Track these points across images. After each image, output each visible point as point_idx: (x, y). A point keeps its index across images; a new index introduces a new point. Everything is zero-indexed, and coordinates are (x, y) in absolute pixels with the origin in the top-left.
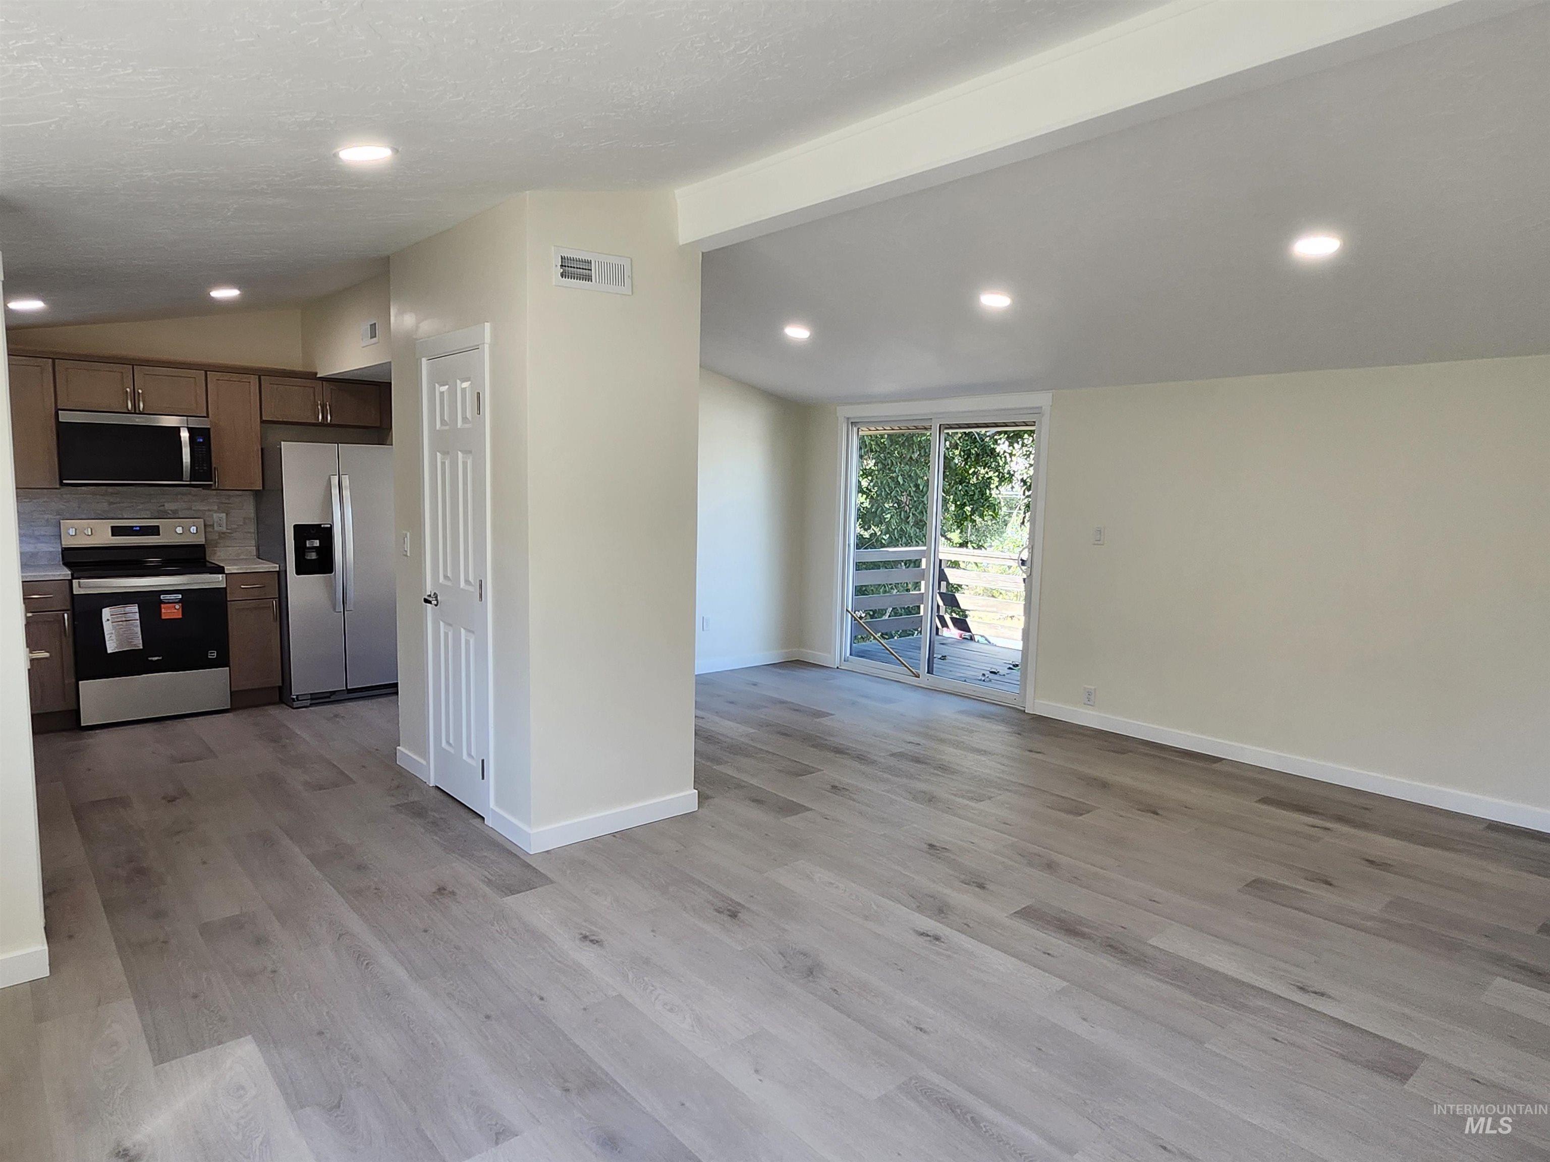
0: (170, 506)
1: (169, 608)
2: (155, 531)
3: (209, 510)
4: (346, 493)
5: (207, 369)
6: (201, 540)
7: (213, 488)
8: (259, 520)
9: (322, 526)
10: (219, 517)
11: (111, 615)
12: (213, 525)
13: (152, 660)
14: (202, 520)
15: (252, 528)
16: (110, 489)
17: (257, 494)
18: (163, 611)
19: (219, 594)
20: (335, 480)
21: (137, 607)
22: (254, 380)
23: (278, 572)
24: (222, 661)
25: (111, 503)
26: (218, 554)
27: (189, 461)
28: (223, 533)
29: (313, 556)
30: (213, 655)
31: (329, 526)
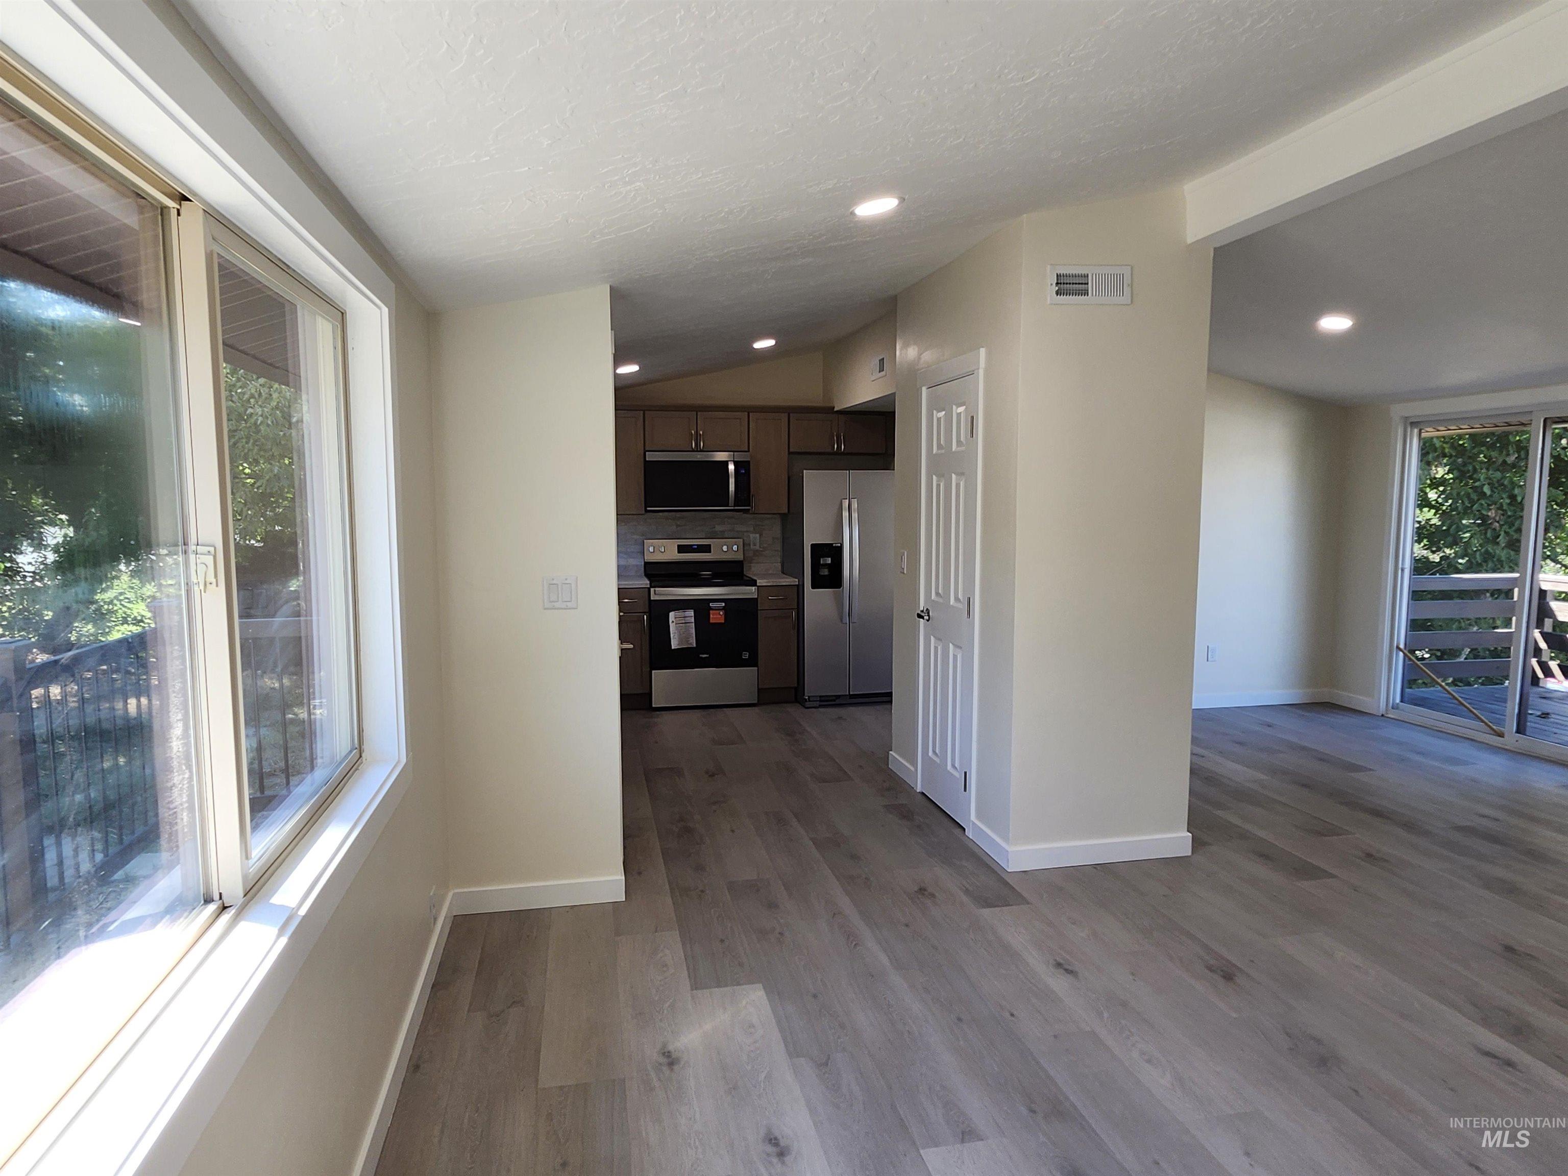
0: (719, 528)
1: (716, 614)
2: (706, 549)
3: (747, 531)
4: (855, 515)
5: (749, 410)
6: (740, 557)
7: (751, 512)
8: (784, 540)
9: (834, 545)
10: (754, 537)
11: (675, 618)
12: (750, 545)
13: (702, 657)
14: (742, 540)
15: (779, 547)
16: (678, 515)
17: (784, 517)
18: (711, 616)
19: (752, 603)
20: (846, 503)
21: (693, 613)
22: (784, 417)
23: (798, 586)
24: (752, 662)
25: (678, 526)
26: (753, 569)
27: (733, 489)
28: (757, 551)
29: (825, 572)
30: (746, 655)
31: (839, 545)
